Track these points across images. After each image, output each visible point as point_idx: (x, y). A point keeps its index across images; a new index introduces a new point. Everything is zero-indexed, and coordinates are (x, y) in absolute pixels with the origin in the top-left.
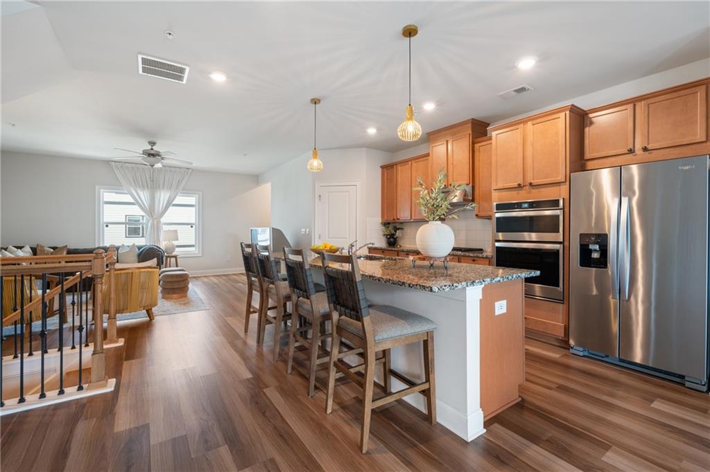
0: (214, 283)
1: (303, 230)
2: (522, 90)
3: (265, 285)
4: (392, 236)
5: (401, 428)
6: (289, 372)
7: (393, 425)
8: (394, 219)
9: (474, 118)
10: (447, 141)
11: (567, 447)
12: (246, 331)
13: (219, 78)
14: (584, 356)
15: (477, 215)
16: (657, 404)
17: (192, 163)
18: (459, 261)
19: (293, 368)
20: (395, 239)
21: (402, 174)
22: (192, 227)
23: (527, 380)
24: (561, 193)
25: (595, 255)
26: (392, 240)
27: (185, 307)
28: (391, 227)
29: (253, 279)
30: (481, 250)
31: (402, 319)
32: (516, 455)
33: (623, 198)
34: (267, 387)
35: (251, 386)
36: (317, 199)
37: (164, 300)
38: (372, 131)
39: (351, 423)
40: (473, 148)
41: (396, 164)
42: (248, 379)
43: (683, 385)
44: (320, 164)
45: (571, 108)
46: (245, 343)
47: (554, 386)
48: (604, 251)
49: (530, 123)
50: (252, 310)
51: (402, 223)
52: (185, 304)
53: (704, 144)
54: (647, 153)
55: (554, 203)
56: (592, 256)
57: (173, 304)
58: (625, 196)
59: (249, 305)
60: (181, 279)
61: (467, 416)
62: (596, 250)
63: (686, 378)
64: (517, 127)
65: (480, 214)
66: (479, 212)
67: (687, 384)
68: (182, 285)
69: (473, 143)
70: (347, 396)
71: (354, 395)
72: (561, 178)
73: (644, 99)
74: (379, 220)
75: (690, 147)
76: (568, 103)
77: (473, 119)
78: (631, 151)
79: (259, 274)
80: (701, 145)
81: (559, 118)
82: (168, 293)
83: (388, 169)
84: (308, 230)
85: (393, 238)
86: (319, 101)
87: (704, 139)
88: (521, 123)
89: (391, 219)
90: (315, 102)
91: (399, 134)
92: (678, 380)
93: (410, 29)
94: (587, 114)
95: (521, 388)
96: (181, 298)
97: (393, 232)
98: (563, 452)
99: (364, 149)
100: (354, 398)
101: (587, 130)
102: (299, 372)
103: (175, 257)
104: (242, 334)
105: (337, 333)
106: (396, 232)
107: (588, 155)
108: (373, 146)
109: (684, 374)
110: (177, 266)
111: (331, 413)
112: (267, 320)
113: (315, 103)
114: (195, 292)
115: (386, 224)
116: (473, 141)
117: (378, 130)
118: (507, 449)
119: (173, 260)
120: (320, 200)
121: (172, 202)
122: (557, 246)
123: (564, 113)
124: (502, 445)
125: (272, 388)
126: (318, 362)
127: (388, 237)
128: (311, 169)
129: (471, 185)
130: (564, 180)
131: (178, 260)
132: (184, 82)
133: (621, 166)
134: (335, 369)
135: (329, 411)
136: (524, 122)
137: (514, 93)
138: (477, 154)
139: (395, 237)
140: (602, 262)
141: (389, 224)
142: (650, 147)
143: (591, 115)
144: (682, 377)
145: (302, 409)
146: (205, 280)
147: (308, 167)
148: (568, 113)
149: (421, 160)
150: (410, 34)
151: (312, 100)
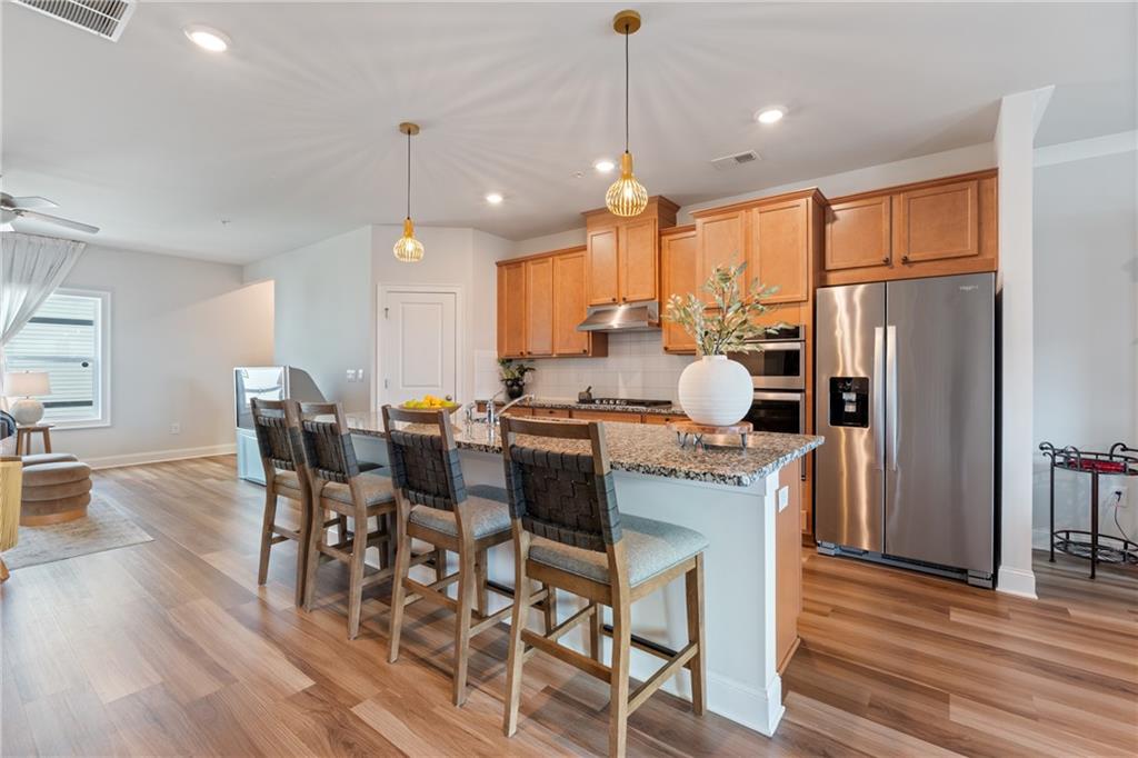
0: (147, 482)
1: (351, 372)
2: (749, 157)
3: (317, 484)
4: (516, 381)
5: (655, 736)
6: (394, 657)
7: (639, 732)
8: (522, 353)
9: (663, 194)
10: (617, 228)
11: (904, 712)
12: (262, 580)
13: (209, 42)
14: (836, 556)
15: (666, 349)
16: (956, 616)
17: (96, 230)
18: (642, 422)
19: (401, 649)
20: (521, 387)
21: (535, 277)
22: (85, 365)
23: (804, 609)
24: (802, 317)
25: (850, 408)
26: (515, 388)
27: (87, 540)
28: (514, 366)
29: (279, 471)
30: (669, 403)
31: (657, 536)
32: (847, 742)
33: (889, 328)
34: (357, 701)
35: (319, 706)
36: (381, 316)
37: (25, 528)
38: (495, 199)
39: (563, 747)
40: (660, 241)
41: (527, 260)
42: (305, 691)
43: (966, 582)
44: (419, 250)
45: (815, 194)
46: (264, 605)
47: (828, 610)
48: (863, 402)
49: (755, 210)
50: (275, 535)
51: (532, 360)
52: (86, 534)
53: (974, 259)
54: (906, 266)
55: (792, 334)
56: (846, 410)
57: (53, 536)
58: (892, 324)
59: (269, 525)
60: (75, 479)
61: (766, 692)
62: (850, 402)
63: (970, 573)
64: (734, 214)
65: (670, 347)
66: (670, 343)
67: (971, 580)
68: (73, 492)
69: (660, 235)
70: (531, 690)
71: (542, 686)
72: (801, 295)
73: (904, 191)
74: (495, 354)
75: (959, 260)
76: (810, 185)
77: (661, 197)
78: (887, 262)
79: (302, 462)
80: (970, 259)
81: (798, 206)
82: (37, 512)
83: (510, 268)
84: (361, 371)
85: (518, 385)
86: (417, 128)
87: (975, 252)
88: (741, 209)
89: (515, 353)
90: (409, 129)
91: (608, 201)
92: (958, 576)
93: (627, 18)
94: (829, 205)
95: (800, 623)
96: (72, 519)
97: (517, 374)
98: (901, 720)
99: (470, 230)
100: (544, 691)
101: (828, 227)
102: (413, 654)
103: (45, 430)
104: (254, 588)
105: (527, 575)
106: (522, 374)
107: (829, 266)
108: (487, 227)
109: (965, 567)
110: (48, 450)
111: (516, 733)
112: (322, 554)
113: (409, 133)
114: (106, 505)
115: (506, 362)
116: (659, 232)
117: (505, 198)
118: (831, 735)
119: (37, 438)
120: (386, 316)
121: (32, 312)
122: (796, 397)
123: (804, 200)
124: (818, 730)
125: (369, 703)
126: (472, 633)
127: (509, 383)
128: (402, 256)
129: (657, 300)
130: (805, 299)
131: (52, 436)
132: (114, 38)
133: (885, 281)
134: (523, 643)
135: (512, 730)
136: (748, 206)
137: (734, 161)
138: (665, 252)
139: (520, 383)
140: (861, 418)
141: (510, 361)
142: (911, 258)
143: (834, 207)
144: (964, 571)
145: (453, 737)
146: (123, 475)
147: (396, 252)
148: (810, 199)
149: (570, 255)
150: (627, 27)
151: (403, 125)
